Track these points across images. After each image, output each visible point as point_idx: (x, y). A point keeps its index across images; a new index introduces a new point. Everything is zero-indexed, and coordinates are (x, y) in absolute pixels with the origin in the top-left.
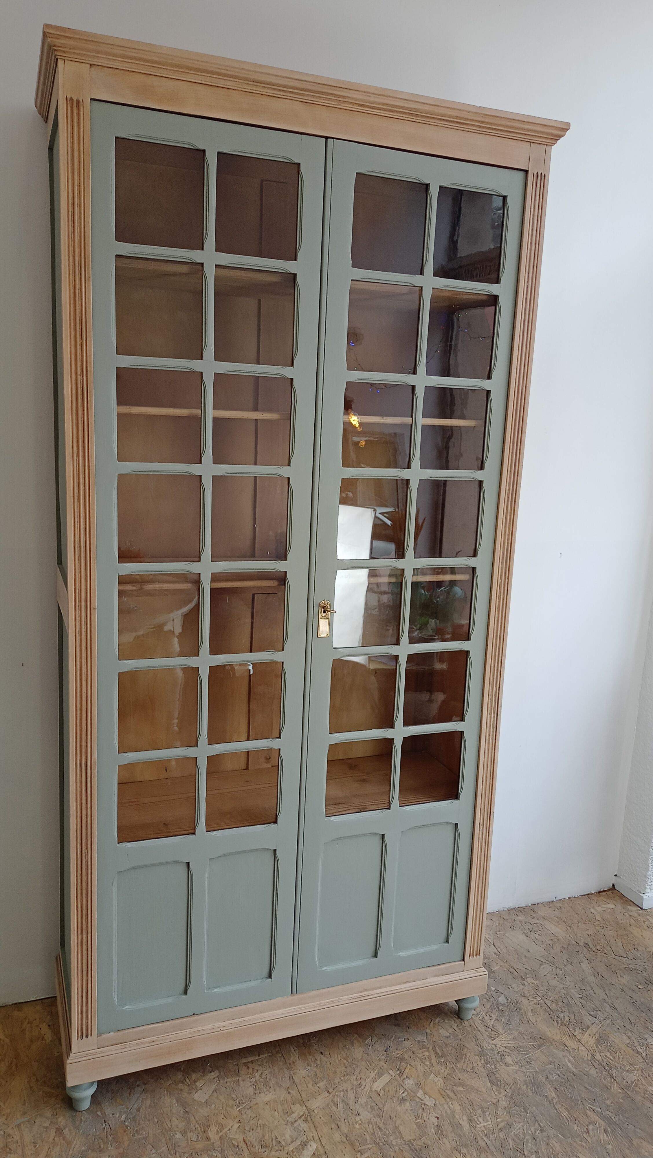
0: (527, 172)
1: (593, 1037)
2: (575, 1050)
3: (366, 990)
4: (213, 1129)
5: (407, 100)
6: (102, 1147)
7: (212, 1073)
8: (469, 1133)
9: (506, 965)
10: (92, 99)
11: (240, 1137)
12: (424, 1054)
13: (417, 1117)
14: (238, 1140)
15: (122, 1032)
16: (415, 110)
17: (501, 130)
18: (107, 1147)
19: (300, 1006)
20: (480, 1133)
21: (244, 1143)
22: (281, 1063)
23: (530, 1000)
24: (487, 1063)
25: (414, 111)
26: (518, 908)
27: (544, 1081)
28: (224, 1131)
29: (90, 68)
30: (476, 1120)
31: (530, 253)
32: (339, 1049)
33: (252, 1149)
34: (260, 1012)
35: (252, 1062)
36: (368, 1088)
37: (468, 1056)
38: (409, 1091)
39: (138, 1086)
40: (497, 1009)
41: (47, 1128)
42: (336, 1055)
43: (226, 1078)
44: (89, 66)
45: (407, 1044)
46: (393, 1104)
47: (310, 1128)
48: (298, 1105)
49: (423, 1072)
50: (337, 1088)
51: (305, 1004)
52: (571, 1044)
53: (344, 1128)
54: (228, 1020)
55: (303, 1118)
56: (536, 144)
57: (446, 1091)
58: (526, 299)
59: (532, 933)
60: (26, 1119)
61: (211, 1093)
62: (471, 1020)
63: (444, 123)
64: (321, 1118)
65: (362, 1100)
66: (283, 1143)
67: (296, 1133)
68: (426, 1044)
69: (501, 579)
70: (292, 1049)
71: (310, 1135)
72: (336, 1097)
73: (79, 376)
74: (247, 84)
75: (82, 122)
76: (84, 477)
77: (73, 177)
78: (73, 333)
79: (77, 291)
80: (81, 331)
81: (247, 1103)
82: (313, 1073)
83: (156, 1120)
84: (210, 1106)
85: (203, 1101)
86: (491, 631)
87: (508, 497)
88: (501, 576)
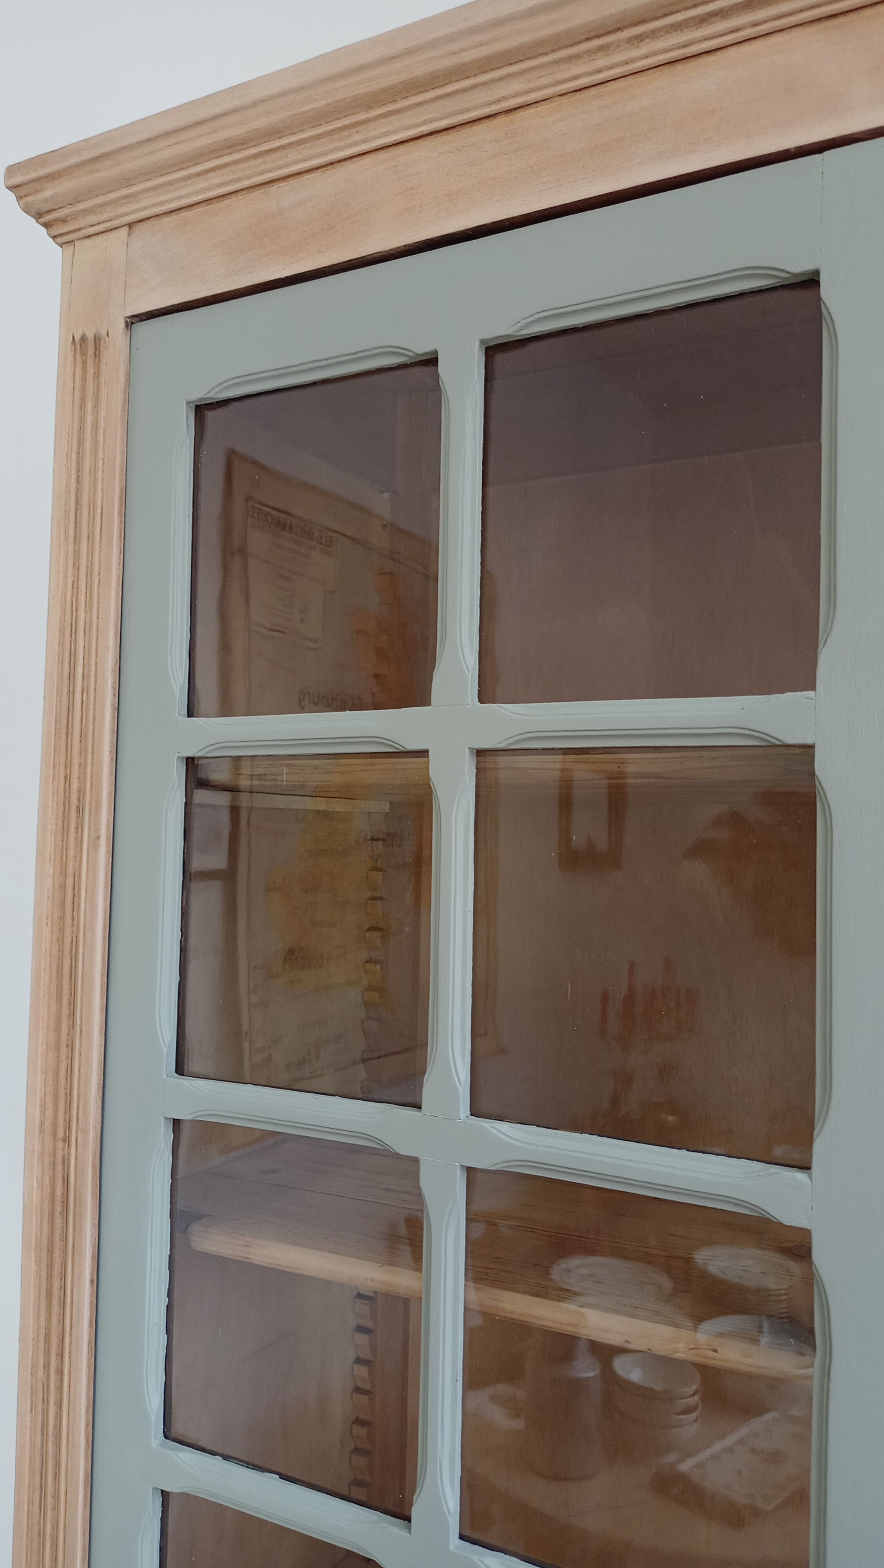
29: (129, 234)
44: (125, 231)
73: (60, 1144)
74: (570, 58)
75: (104, 391)
76: (57, 1476)
77: (77, 552)
78: (54, 1009)
79: (70, 882)
80: (73, 1003)
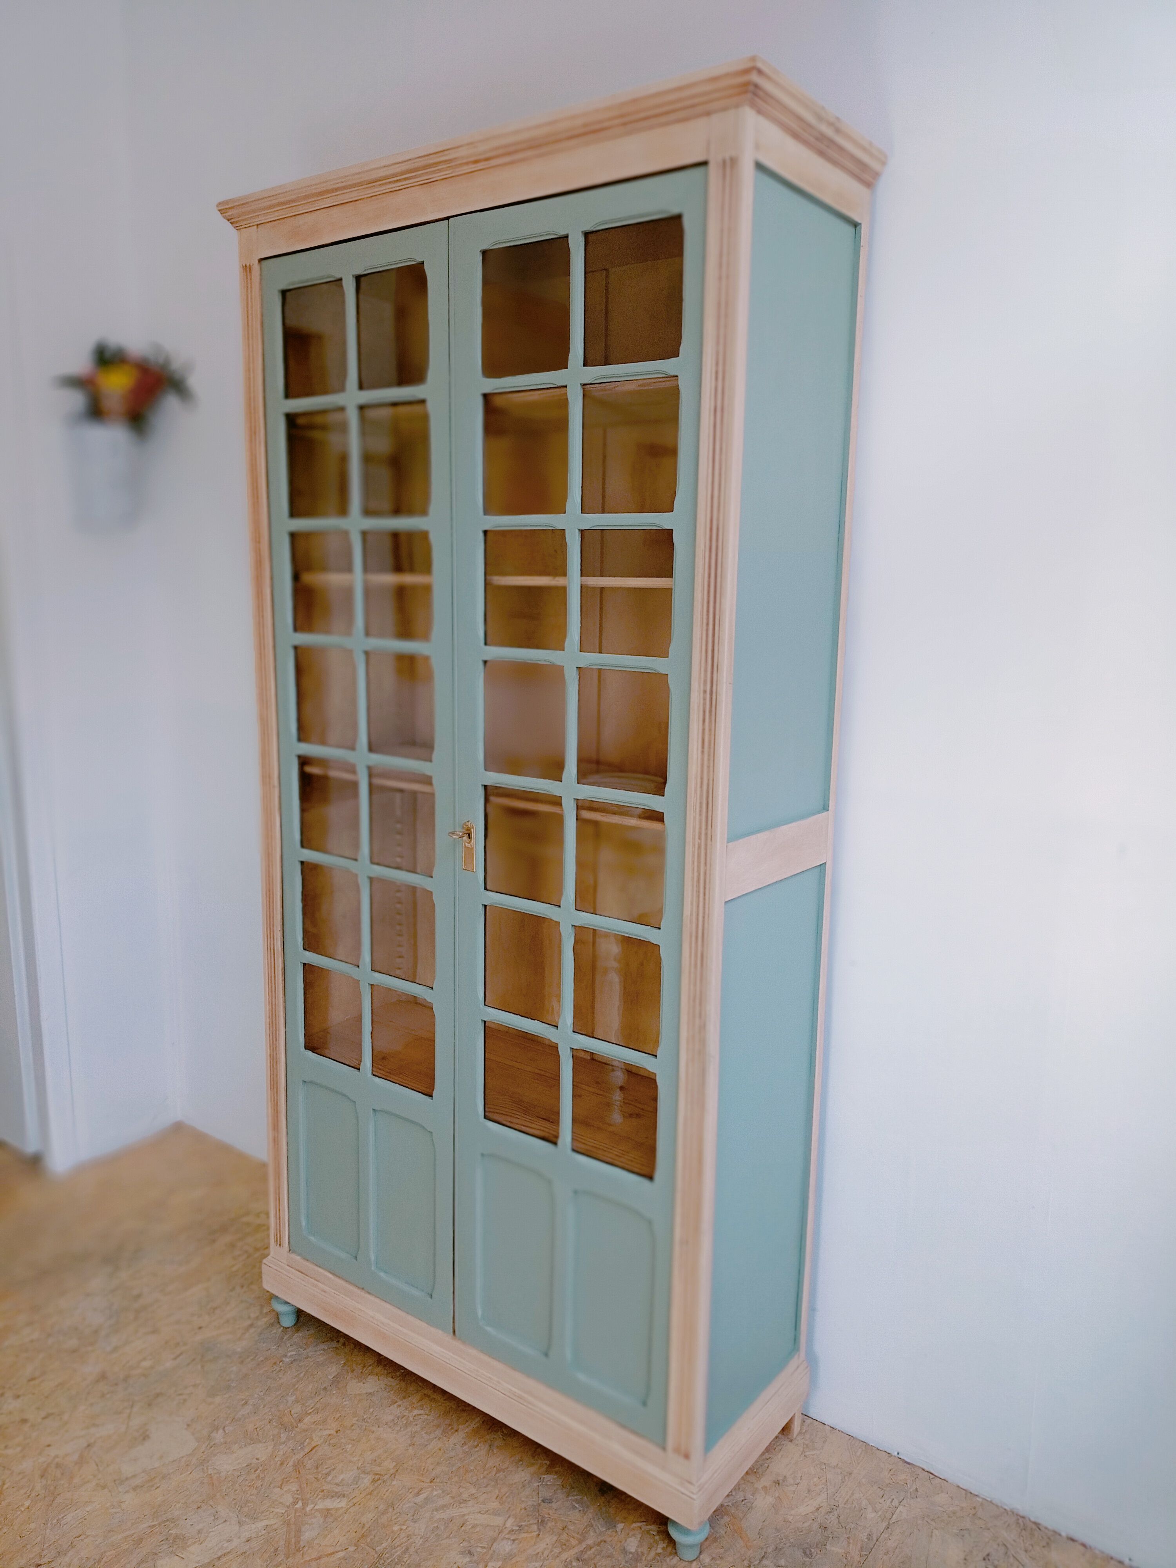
0: (706, 163)
4: (316, 1417)
6: (249, 1359)
7: (392, 1380)
9: (856, 1558)
10: (261, 260)
11: (316, 1441)
12: (572, 1540)
14: (313, 1442)
15: (306, 1262)
16: (532, 139)
18: (249, 1363)
19: (458, 1358)
21: (312, 1448)
22: (448, 1421)
26: (1034, 1523)
28: (317, 1427)
29: (257, 228)
31: (719, 296)
32: (511, 1457)
33: (307, 1458)
35: (432, 1400)
36: (465, 1511)
38: (491, 1552)
39: (338, 1342)
41: (249, 1318)
42: (499, 1459)
43: (392, 1392)
44: (256, 226)
45: (575, 1515)
46: (456, 1545)
47: (365, 1489)
48: (394, 1464)
49: (537, 1551)
50: (445, 1484)
51: (462, 1358)
53: (384, 1519)
54: (388, 1318)
55: (377, 1477)
56: (720, 112)
61: (364, 1392)
64: (387, 1491)
65: (438, 1515)
66: (330, 1478)
67: (350, 1482)
68: (592, 1533)
69: (700, 838)
71: (356, 1493)
72: (430, 1489)
73: (258, 544)
75: (253, 285)
76: (264, 648)
77: (249, 344)
78: (253, 501)
79: (254, 457)
80: (257, 497)
81: (369, 1425)
82: (453, 1454)
83: (302, 1375)
84: (345, 1401)
85: (349, 1392)
86: (686, 921)
87: (704, 704)
88: (700, 834)
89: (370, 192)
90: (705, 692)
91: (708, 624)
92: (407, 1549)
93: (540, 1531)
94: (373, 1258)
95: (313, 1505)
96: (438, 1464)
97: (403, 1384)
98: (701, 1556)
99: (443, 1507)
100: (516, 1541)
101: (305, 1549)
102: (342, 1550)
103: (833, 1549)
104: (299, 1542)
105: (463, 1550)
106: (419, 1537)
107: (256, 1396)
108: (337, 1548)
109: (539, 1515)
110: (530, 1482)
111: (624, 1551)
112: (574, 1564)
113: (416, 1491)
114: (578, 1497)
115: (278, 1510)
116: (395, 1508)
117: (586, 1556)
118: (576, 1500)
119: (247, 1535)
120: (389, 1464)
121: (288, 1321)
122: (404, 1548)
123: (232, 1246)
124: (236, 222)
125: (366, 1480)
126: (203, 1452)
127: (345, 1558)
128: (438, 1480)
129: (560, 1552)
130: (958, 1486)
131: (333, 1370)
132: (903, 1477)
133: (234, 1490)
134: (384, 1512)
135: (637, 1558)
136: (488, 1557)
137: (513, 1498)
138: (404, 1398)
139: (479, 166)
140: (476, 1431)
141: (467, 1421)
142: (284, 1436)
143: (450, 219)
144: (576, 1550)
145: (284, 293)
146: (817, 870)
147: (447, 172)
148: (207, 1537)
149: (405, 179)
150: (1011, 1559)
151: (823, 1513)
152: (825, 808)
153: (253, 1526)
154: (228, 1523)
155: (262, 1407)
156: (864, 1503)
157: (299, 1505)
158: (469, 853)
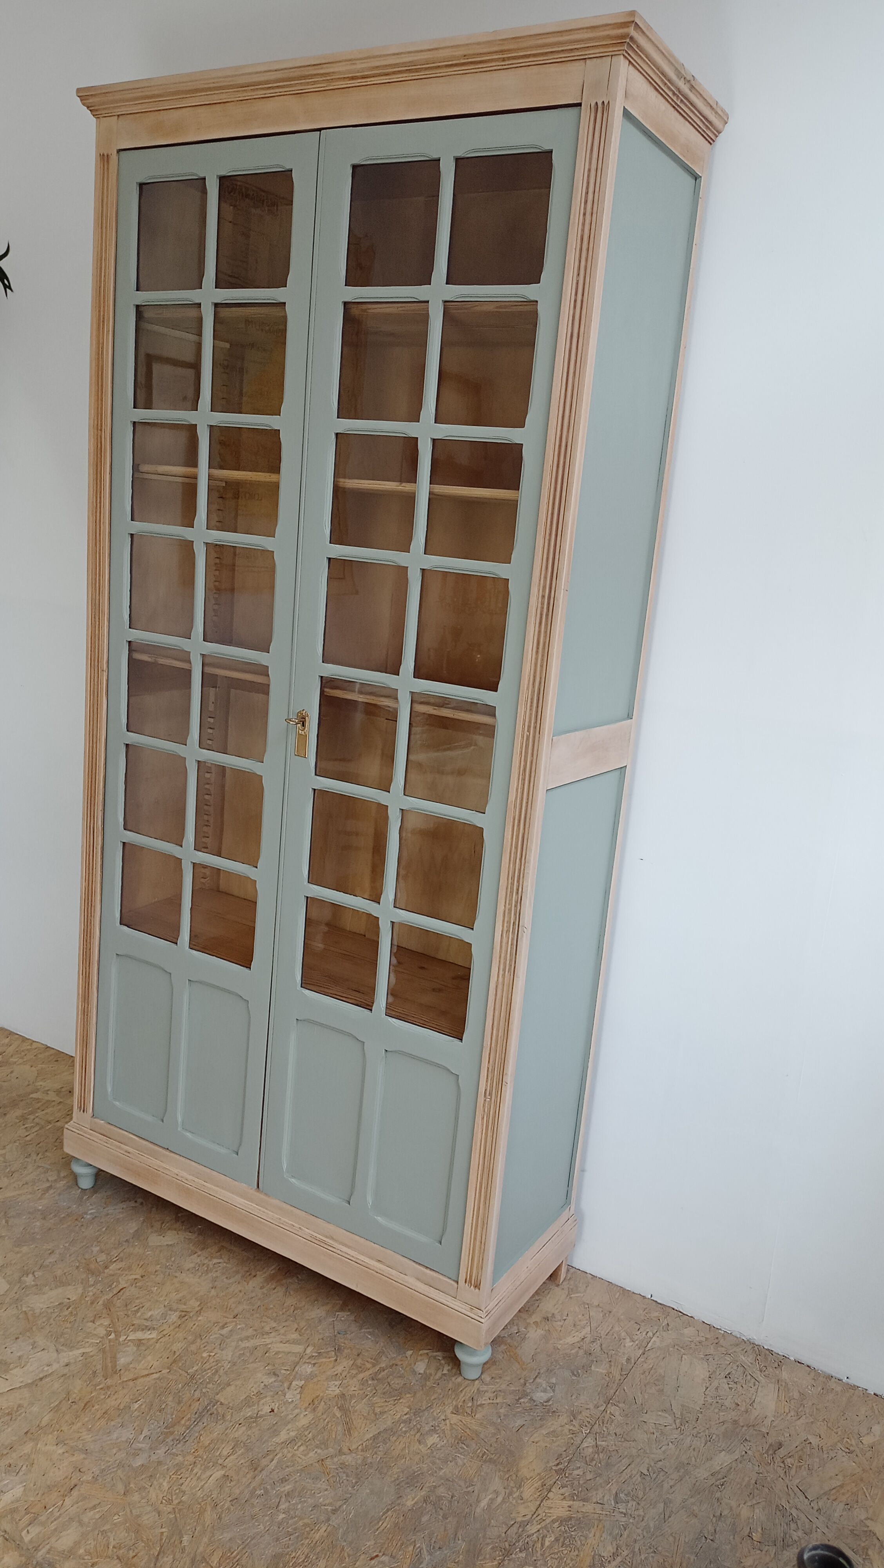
0: (580, 105)
1: (570, 1511)
2: (522, 1499)
3: (332, 1238)
4: (121, 1265)
5: (397, 54)
6: (51, 1215)
7: (190, 1234)
8: (272, 1445)
9: (618, 1377)
10: (119, 151)
11: (123, 1284)
12: (367, 1363)
13: (259, 1394)
14: (120, 1285)
15: (109, 1126)
16: (412, 63)
17: (535, 55)
18: (51, 1219)
19: (260, 1208)
20: (280, 1455)
21: (119, 1290)
23: (574, 1422)
24: (405, 1422)
25: (412, 66)
26: (768, 1350)
27: (427, 1485)
28: (122, 1272)
29: (120, 118)
30: (300, 1444)
31: (583, 230)
32: (307, 1298)
33: (116, 1298)
34: (223, 1188)
36: (268, 1341)
37: (401, 1401)
38: (294, 1373)
39: (136, 1202)
40: (517, 1398)
41: (48, 1180)
42: (296, 1299)
43: (191, 1244)
44: (116, 117)
45: (369, 1344)
46: (262, 1368)
47: (173, 1324)
48: (199, 1303)
49: (335, 1373)
50: (248, 1319)
51: (266, 1209)
52: (528, 1491)
53: (193, 1348)
54: (193, 1175)
55: (183, 1314)
56: (595, 59)
57: (323, 1403)
58: (575, 301)
59: (725, 1380)
60: (49, 1167)
61: (165, 1244)
62: (467, 1382)
63: (454, 70)
64: (194, 1325)
65: (243, 1345)
66: (139, 1314)
67: (158, 1318)
68: (384, 1358)
69: (529, 731)
70: (273, 1267)
71: (165, 1326)
72: (234, 1324)
73: (99, 431)
74: (237, 91)
75: (110, 175)
76: (100, 534)
77: (102, 232)
78: (97, 388)
79: (101, 345)
80: (102, 386)
81: (171, 1271)
82: (253, 1295)
83: (104, 1229)
84: (147, 1251)
85: (150, 1244)
86: (511, 806)
87: (542, 608)
88: (529, 727)
89: (242, 96)
90: (543, 597)
91: (550, 534)
92: (217, 1371)
93: (337, 1357)
94: (180, 1120)
95: (125, 1337)
96: (239, 1303)
97: (201, 1238)
98: (482, 1376)
99: (247, 1338)
100: (316, 1365)
101: (122, 1371)
102: (157, 1373)
103: (597, 1370)
104: (116, 1366)
105: (268, 1372)
106: (227, 1362)
107: (62, 1247)
108: (152, 1371)
109: (336, 1344)
110: (324, 1318)
111: (414, 1372)
112: (370, 1382)
113: (221, 1325)
114: (371, 1330)
115: (93, 1341)
116: (203, 1338)
117: (380, 1376)
118: (370, 1333)
119: (66, 1361)
120: (194, 1304)
121: (86, 1183)
122: (214, 1371)
123: (23, 1118)
124: (97, 110)
125: (174, 1317)
126: (16, 1293)
127: (158, 1379)
128: (241, 1316)
129: (357, 1374)
130: (704, 1322)
131: (133, 1226)
132: (656, 1314)
133: (49, 1324)
134: (193, 1342)
135: (426, 1377)
136: (291, 1378)
137: (311, 1331)
138: (203, 1249)
139: (356, 83)
140: (272, 1278)
141: (264, 1268)
142: (91, 1280)
143: (322, 131)
144: (370, 1372)
145: (141, 185)
146: (618, 772)
147: (322, 85)
148: (28, 1362)
149: (278, 87)
150: (749, 1377)
151: (587, 1342)
152: (630, 716)
153: (71, 1353)
154: (47, 1351)
155: (68, 1255)
156: (623, 1334)
157: (113, 1336)
158: (302, 740)
